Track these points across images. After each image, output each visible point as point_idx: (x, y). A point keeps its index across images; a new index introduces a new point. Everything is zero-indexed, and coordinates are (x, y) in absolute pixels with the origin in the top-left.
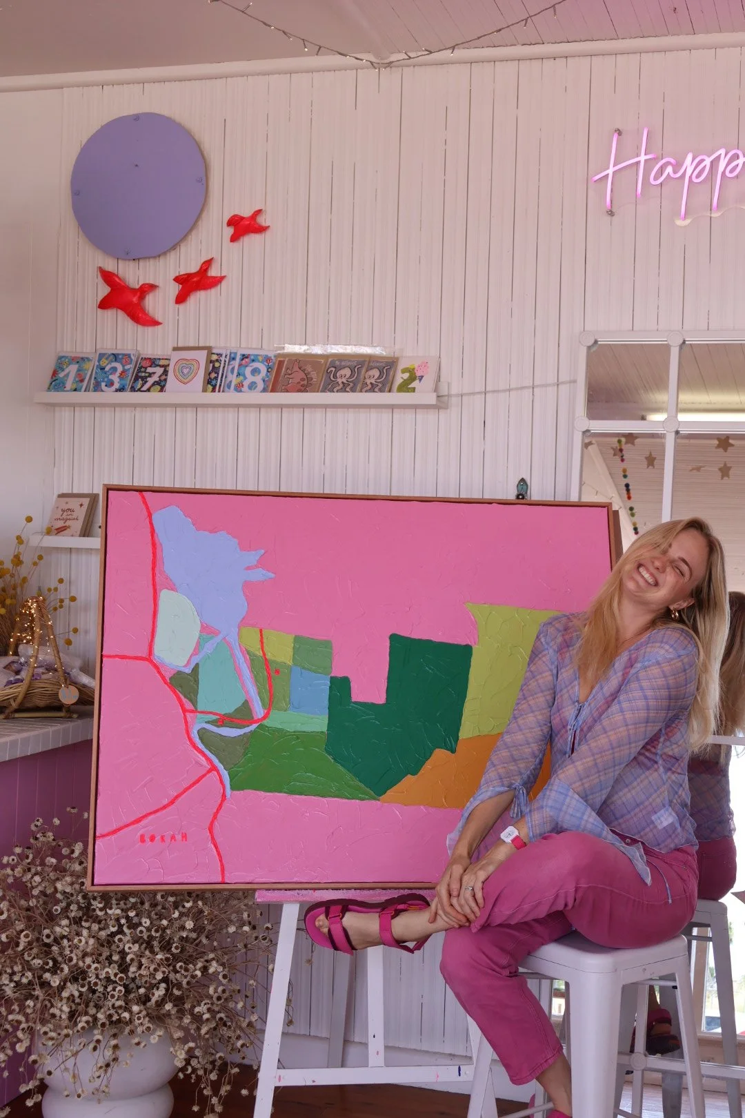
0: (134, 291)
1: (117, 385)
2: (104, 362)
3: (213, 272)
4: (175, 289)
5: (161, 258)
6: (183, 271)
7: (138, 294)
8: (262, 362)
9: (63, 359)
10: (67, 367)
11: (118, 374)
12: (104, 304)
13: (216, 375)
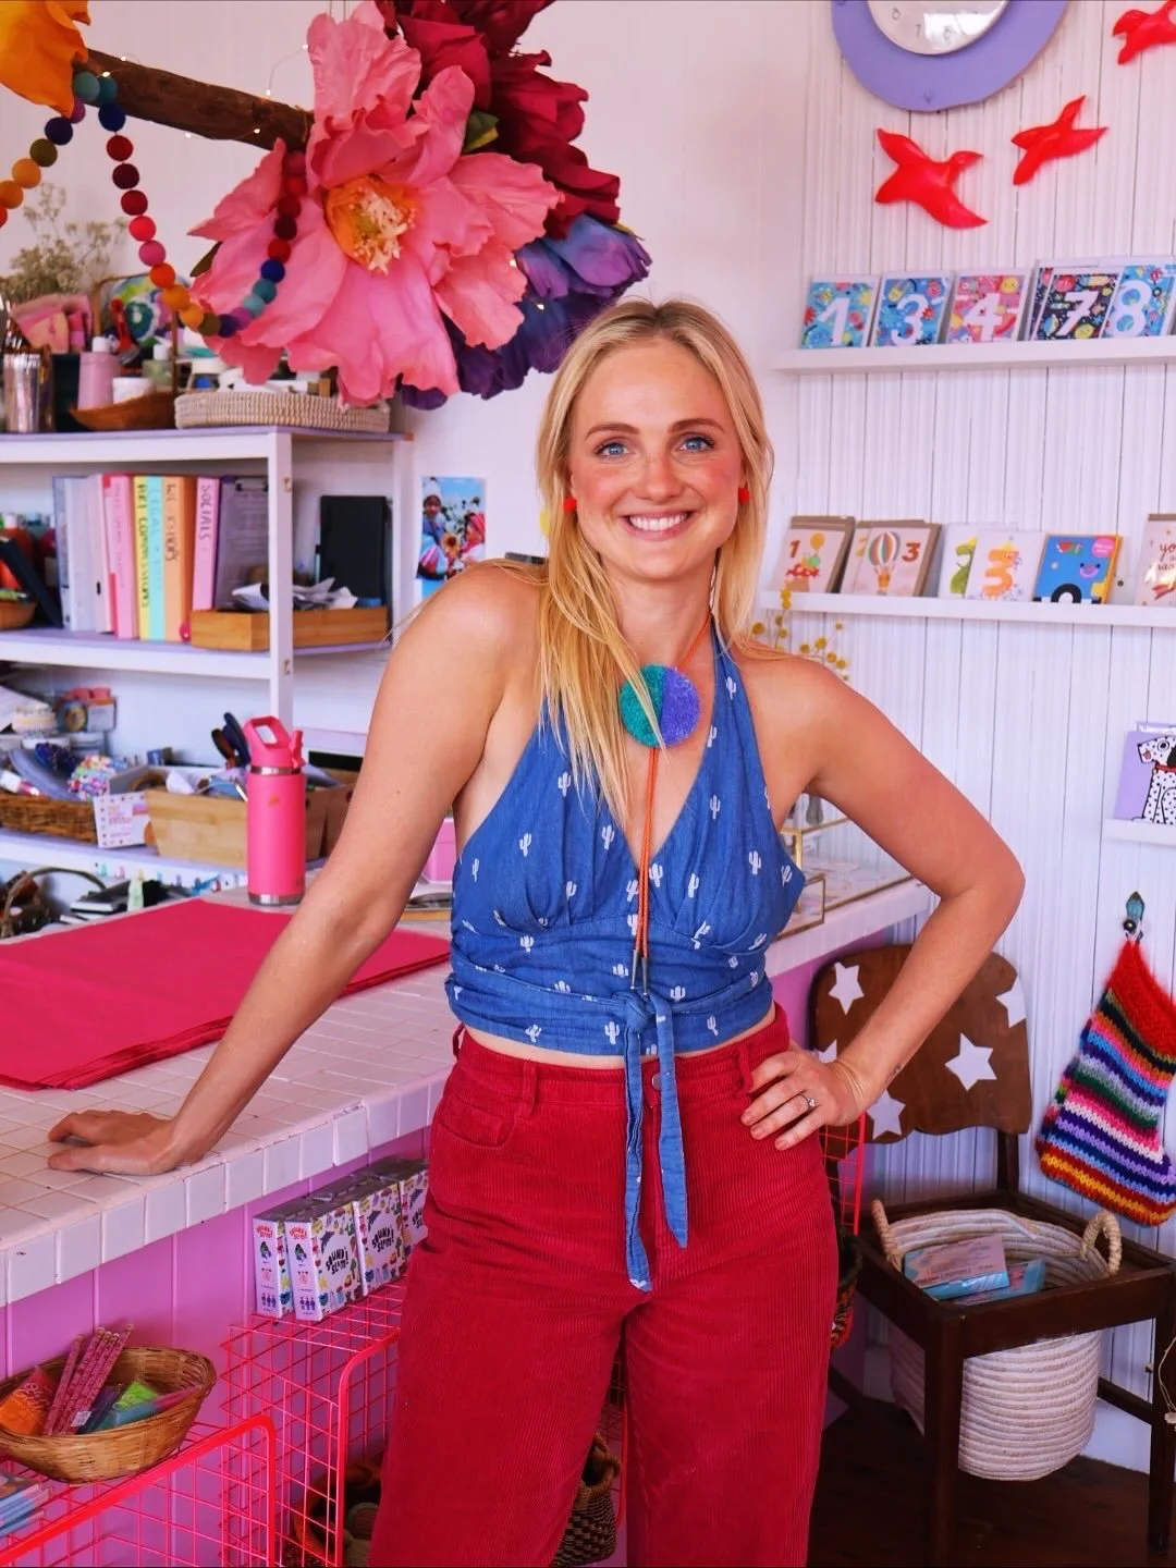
0: (939, 167)
1: (918, 334)
2: (895, 295)
3: (1084, 122)
4: (1013, 157)
5: (988, 104)
6: (1027, 124)
7: (948, 171)
8: (1144, 279)
9: (821, 289)
10: (830, 303)
11: (919, 314)
12: (886, 195)
13: (1103, 309)
